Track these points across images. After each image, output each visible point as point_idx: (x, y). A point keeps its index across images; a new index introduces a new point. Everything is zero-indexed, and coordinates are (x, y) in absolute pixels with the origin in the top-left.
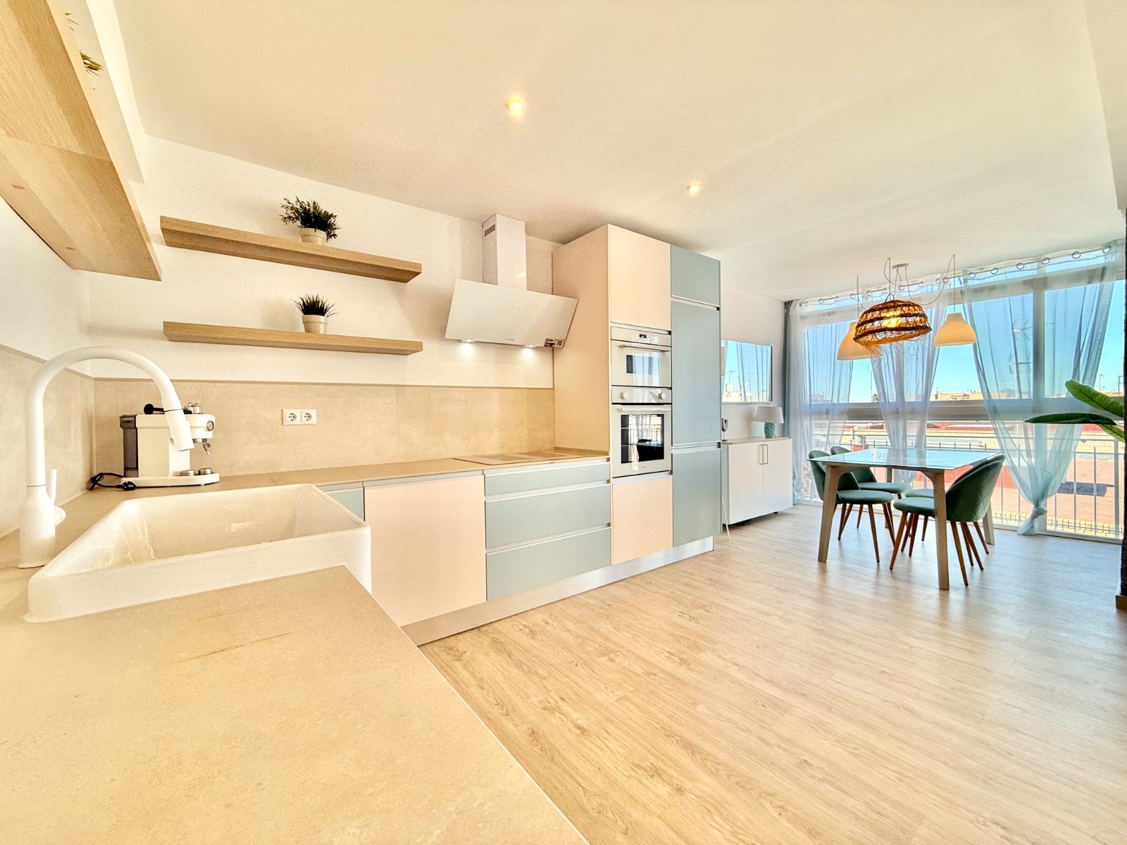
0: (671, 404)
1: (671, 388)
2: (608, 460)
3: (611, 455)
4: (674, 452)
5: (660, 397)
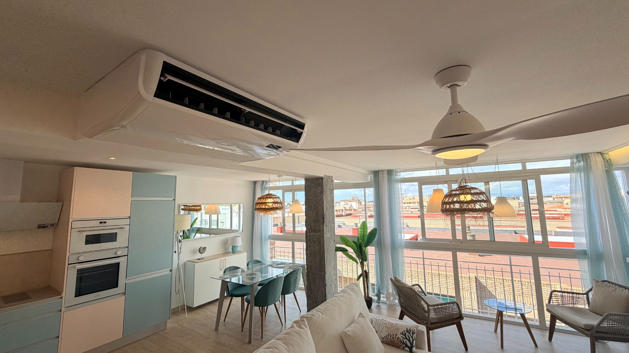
0: (127, 255)
1: (128, 247)
2: (62, 298)
3: (63, 295)
4: (127, 282)
5: (116, 253)
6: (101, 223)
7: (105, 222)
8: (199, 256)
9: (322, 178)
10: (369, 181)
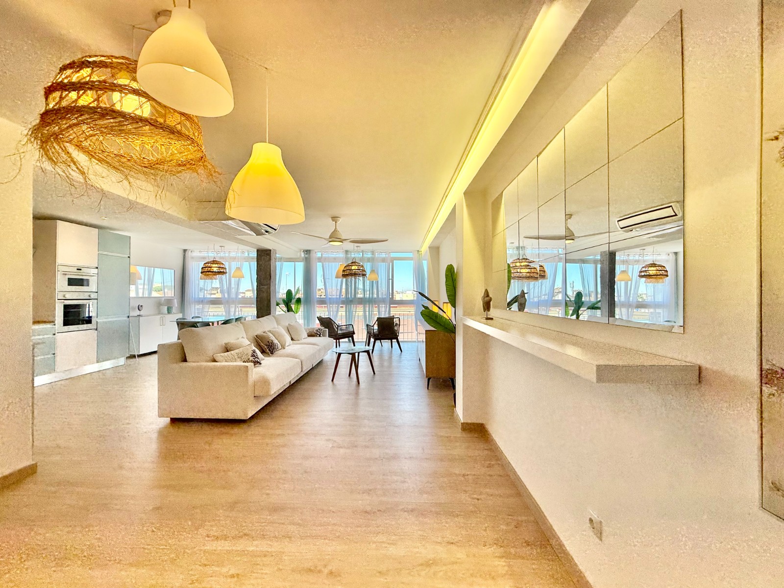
0: (97, 299)
1: (97, 292)
2: (55, 325)
3: (56, 322)
4: (98, 320)
5: (90, 296)
6: (78, 269)
7: (81, 270)
8: (137, 313)
9: (270, 250)
10: (299, 257)
